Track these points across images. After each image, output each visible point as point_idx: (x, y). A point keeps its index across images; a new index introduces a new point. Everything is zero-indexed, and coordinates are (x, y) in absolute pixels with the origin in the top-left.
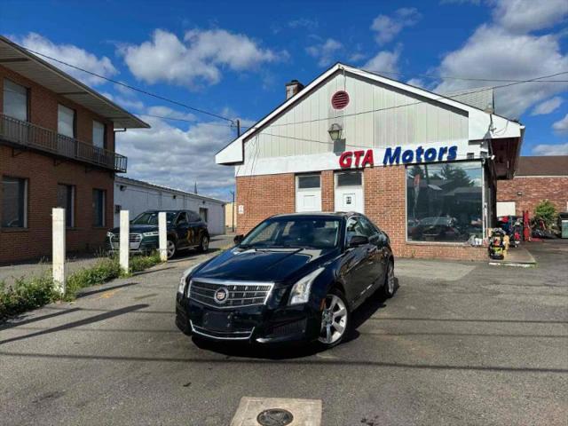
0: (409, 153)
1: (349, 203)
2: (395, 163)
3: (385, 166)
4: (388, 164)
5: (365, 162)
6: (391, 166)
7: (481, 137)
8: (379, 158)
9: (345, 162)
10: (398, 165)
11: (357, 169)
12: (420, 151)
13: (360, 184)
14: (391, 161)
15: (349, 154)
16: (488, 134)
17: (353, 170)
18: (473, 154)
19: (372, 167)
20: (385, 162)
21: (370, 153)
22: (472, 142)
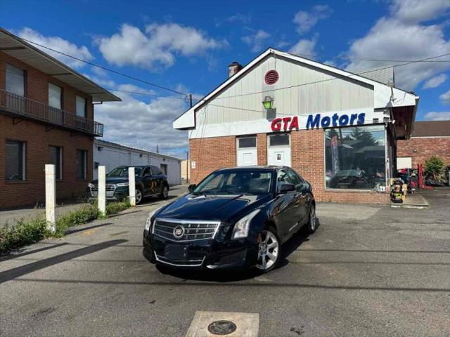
0: (327, 119)
1: (279, 159)
2: (315, 127)
3: (307, 130)
4: (310, 127)
5: (292, 126)
6: (312, 129)
7: (384, 106)
8: (302, 123)
9: (276, 126)
10: (318, 129)
11: (285, 132)
12: (335, 117)
13: (288, 143)
14: (313, 126)
15: (279, 120)
16: (390, 103)
17: (282, 133)
18: (378, 119)
19: (297, 130)
20: (307, 126)
21: (296, 119)
22: (377, 110)
